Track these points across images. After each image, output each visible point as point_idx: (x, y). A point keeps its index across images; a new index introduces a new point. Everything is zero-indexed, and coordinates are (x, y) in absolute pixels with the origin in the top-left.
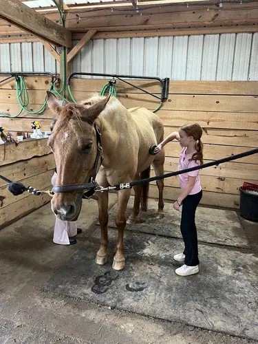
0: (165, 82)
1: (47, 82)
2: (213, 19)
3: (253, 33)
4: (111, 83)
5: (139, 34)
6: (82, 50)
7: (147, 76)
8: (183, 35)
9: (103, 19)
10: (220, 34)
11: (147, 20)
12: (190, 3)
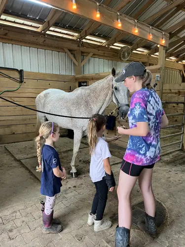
2: (43, 42)
3: (59, 52)
7: (7, 67)
8: (27, 46)
10: (45, 50)
11: (7, 34)
12: (31, 31)
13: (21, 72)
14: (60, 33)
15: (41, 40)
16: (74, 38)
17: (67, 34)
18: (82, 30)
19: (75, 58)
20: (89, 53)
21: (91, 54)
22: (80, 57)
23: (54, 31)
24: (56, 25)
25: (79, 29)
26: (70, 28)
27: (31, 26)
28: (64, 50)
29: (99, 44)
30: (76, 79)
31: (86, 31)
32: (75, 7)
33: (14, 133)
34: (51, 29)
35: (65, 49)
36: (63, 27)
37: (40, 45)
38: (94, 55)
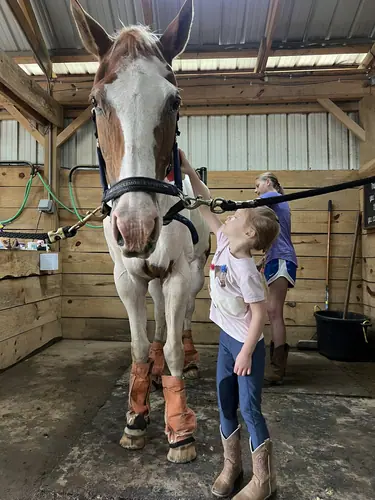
0: (201, 173)
1: (22, 176)
2: (258, 95)
3: (307, 114)
6: (79, 131)
8: (221, 115)
10: (267, 115)
12: (228, 76)
19: (358, 121)
26: (338, 43)
28: (322, 107)
35: (321, 101)
36: (317, 47)
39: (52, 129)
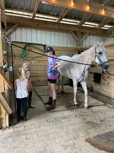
3: (67, 33)
4: (26, 45)
5: (34, 29)
9: (22, 21)
10: (59, 32)
11: (38, 25)
12: (52, 22)
13: (45, 46)
14: (69, 22)
15: (57, 27)
16: (77, 24)
17: (73, 22)
18: (82, 19)
19: (77, 36)
20: (86, 33)
21: (87, 34)
22: (80, 36)
23: (65, 21)
24: (66, 17)
25: (80, 18)
26: (75, 18)
27: (52, 19)
29: (93, 27)
30: (77, 50)
31: (85, 19)
32: (72, 4)
33: (39, 81)
34: (63, 20)
35: (71, 31)
36: (71, 18)
37: (56, 30)
38: (90, 34)
39: (4, 30)
